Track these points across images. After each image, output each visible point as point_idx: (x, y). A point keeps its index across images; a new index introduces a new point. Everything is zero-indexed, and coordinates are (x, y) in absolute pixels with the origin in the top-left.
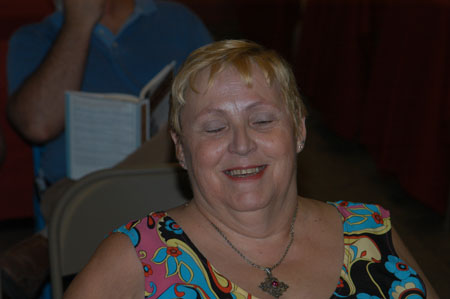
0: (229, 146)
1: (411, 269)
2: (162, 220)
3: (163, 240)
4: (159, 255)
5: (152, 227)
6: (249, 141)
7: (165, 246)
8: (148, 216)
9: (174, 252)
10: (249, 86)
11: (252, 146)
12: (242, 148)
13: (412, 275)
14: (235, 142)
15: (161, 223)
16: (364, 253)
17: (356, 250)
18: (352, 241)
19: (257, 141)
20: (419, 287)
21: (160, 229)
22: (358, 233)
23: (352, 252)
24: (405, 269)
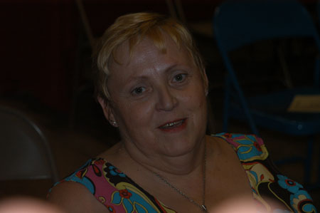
0: (156, 105)
1: (297, 184)
2: (105, 167)
3: (113, 185)
4: (115, 198)
5: (99, 174)
6: (172, 98)
7: (116, 190)
8: (93, 165)
9: (125, 194)
10: (164, 52)
11: (175, 102)
12: (168, 105)
13: (300, 189)
14: (161, 101)
15: (105, 170)
16: (262, 177)
17: (255, 174)
18: (249, 167)
19: (178, 97)
20: (309, 198)
21: (107, 176)
22: (252, 160)
23: (253, 177)
24: (293, 184)
